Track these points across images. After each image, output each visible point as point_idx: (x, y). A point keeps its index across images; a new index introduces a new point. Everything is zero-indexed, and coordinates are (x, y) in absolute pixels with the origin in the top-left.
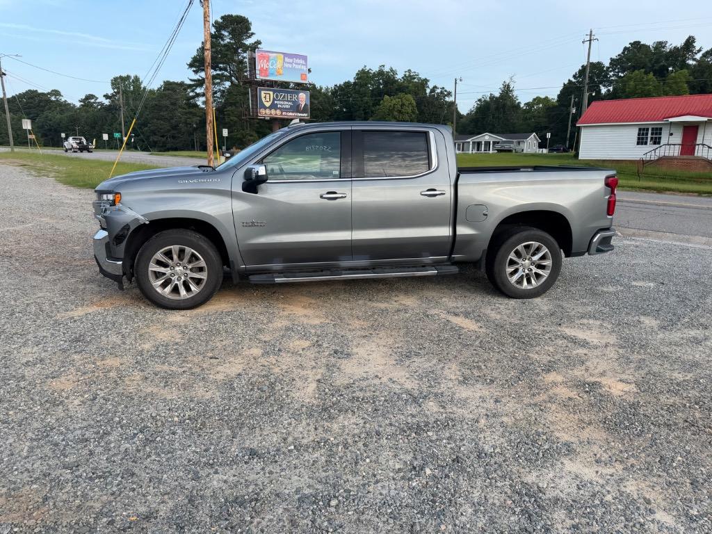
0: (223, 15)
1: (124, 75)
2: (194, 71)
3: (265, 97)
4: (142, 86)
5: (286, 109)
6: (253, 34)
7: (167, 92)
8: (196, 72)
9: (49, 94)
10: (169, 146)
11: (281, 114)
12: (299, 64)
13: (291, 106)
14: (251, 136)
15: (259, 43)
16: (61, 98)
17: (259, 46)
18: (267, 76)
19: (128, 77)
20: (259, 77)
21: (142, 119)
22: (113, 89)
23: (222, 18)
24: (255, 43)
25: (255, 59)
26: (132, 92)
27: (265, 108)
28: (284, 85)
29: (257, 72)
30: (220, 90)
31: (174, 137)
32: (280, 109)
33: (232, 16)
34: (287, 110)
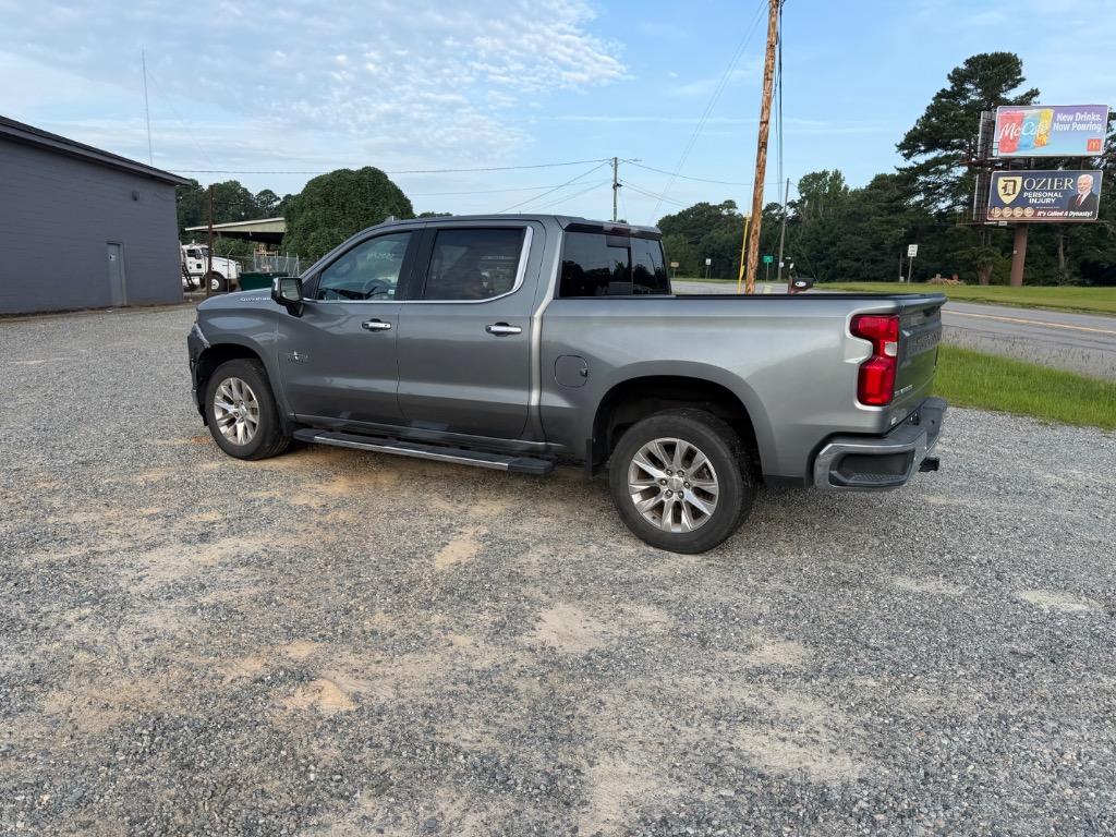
0: (969, 57)
1: (819, 171)
2: (904, 155)
3: (1005, 188)
4: (843, 186)
5: (1045, 205)
6: (1023, 79)
7: (874, 191)
8: (908, 156)
9: (721, 206)
10: (863, 274)
11: (1035, 215)
12: (1088, 122)
13: (1058, 199)
14: (990, 255)
15: (1034, 93)
16: (735, 210)
17: (1035, 99)
18: (1014, 151)
19: (825, 174)
20: (997, 153)
21: (832, 235)
22: (801, 193)
23: (968, 62)
24: (1027, 94)
25: (994, 123)
26: (826, 196)
27: (1002, 205)
28: (1047, 164)
29: (995, 145)
30: (947, 182)
31: (873, 261)
32: (1033, 206)
33: (985, 56)
34: (1048, 207)
